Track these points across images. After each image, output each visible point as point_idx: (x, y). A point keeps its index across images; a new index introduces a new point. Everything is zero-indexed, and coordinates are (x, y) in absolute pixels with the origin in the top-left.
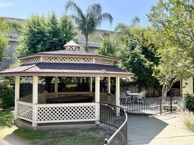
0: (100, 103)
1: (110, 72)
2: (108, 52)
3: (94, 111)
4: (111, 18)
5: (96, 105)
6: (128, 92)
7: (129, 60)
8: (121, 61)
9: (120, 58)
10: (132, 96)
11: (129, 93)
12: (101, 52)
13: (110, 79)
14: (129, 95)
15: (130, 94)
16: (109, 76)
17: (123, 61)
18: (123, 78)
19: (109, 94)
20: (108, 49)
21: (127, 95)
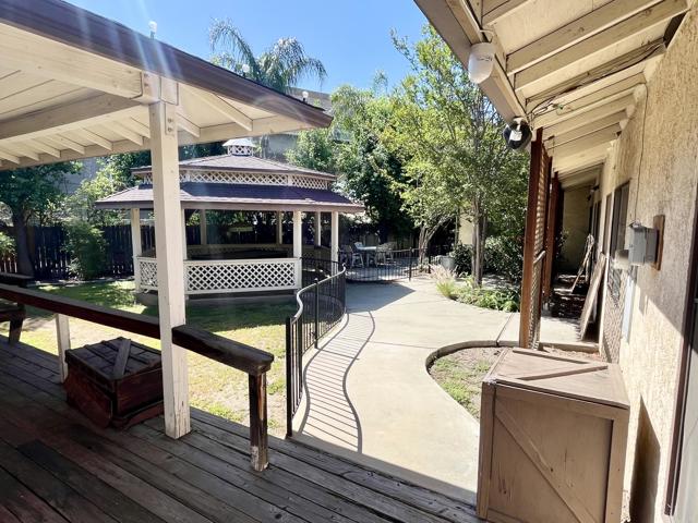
0: (303, 258)
1: (321, 203)
2: (315, 156)
3: (292, 272)
4: (321, 69)
5: (295, 264)
6: (357, 244)
7: (362, 175)
8: (343, 176)
9: (342, 170)
10: (366, 252)
11: (359, 246)
12: (300, 156)
13: (319, 216)
14: (359, 251)
15: (361, 248)
16: (319, 211)
17: (349, 178)
18: (348, 215)
19: (318, 248)
20: (316, 150)
21: (356, 250)
